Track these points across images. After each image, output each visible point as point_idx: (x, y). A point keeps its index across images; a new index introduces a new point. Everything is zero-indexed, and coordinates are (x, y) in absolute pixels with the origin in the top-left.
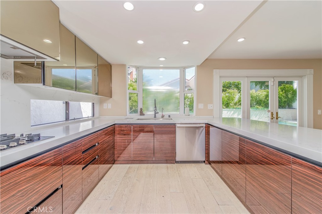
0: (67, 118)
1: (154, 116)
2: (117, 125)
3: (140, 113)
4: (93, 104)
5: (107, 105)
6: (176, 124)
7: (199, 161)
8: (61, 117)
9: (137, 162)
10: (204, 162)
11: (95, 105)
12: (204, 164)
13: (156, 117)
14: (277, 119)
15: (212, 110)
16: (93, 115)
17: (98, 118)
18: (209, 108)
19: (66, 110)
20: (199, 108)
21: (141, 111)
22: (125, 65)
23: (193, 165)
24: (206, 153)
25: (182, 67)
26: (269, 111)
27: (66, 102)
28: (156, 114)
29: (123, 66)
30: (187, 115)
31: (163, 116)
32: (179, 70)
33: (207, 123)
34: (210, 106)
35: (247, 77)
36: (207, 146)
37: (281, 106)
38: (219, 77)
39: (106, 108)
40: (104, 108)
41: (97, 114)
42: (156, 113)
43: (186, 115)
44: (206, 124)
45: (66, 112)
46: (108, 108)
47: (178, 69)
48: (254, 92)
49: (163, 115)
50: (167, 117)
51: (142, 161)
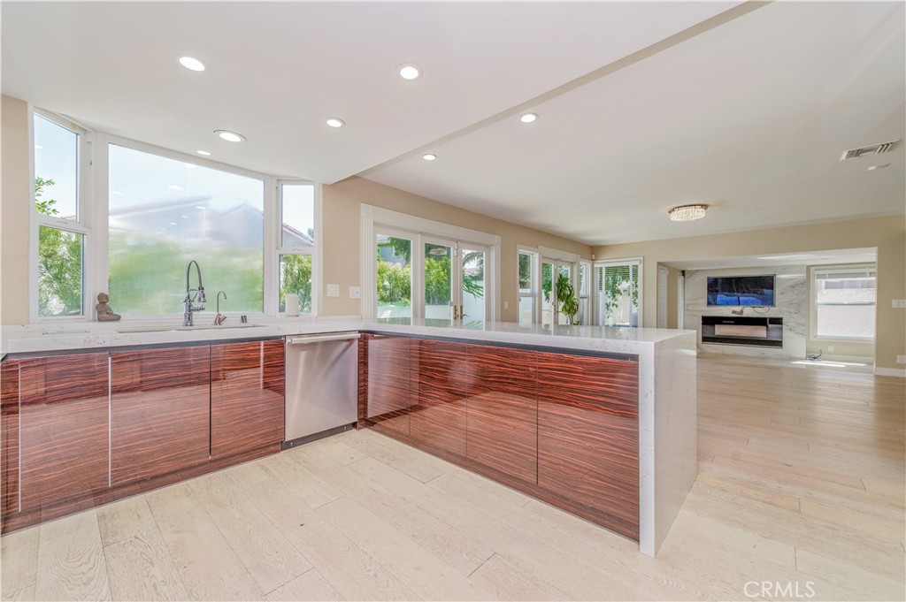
1: (184, 320)
3: (99, 312)
6: (283, 336)
7: (342, 427)
9: (133, 488)
10: (354, 425)
12: (354, 430)
13: (194, 323)
14: (461, 318)
15: (358, 301)
18: (351, 297)
20: (328, 295)
21: (103, 303)
22: (25, 103)
23: (331, 439)
24: (359, 403)
25: (272, 176)
26: (451, 305)
28: (194, 313)
30: (293, 316)
31: (220, 320)
32: (262, 182)
33: (362, 329)
34: (353, 292)
35: (420, 233)
36: (362, 384)
37: (429, 299)
38: (372, 224)
42: (191, 311)
43: (288, 316)
44: (360, 332)
47: (258, 179)
48: (400, 269)
49: (219, 315)
50: (238, 322)
51: (157, 477)
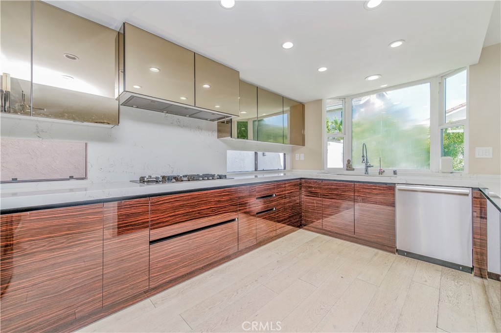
0: (256, 169)
1: (364, 171)
2: (304, 180)
3: (347, 167)
4: (285, 154)
5: (300, 155)
6: (395, 184)
8: (251, 168)
9: (330, 233)
10: (472, 270)
11: (286, 156)
12: (472, 274)
13: (369, 173)
16: (285, 169)
17: (288, 171)
19: (255, 161)
21: (349, 163)
22: (321, 100)
25: (436, 76)
27: (255, 152)
29: (319, 102)
31: (382, 173)
32: (429, 84)
39: (298, 159)
40: (296, 159)
41: (288, 168)
42: (367, 167)
44: (474, 189)
45: (255, 163)
46: (301, 159)
47: (426, 83)
49: (380, 169)
50: (391, 174)
